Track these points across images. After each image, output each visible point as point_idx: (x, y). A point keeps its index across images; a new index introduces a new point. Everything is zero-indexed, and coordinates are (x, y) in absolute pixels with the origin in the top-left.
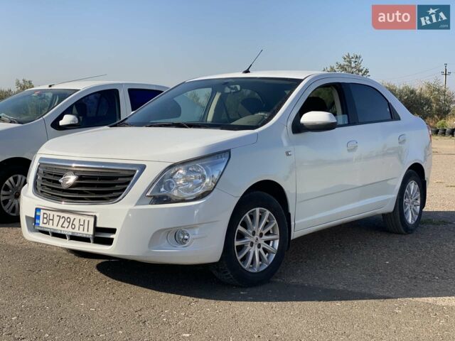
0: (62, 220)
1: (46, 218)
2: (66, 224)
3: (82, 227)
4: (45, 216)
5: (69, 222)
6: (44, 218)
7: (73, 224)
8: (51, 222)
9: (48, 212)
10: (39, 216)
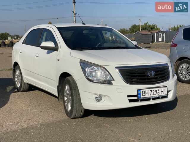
0: (153, 92)
1: (144, 93)
2: (155, 93)
3: (162, 93)
4: (144, 92)
5: (156, 92)
6: (143, 93)
7: (158, 92)
8: (147, 94)
9: (145, 90)
10: (140, 93)
